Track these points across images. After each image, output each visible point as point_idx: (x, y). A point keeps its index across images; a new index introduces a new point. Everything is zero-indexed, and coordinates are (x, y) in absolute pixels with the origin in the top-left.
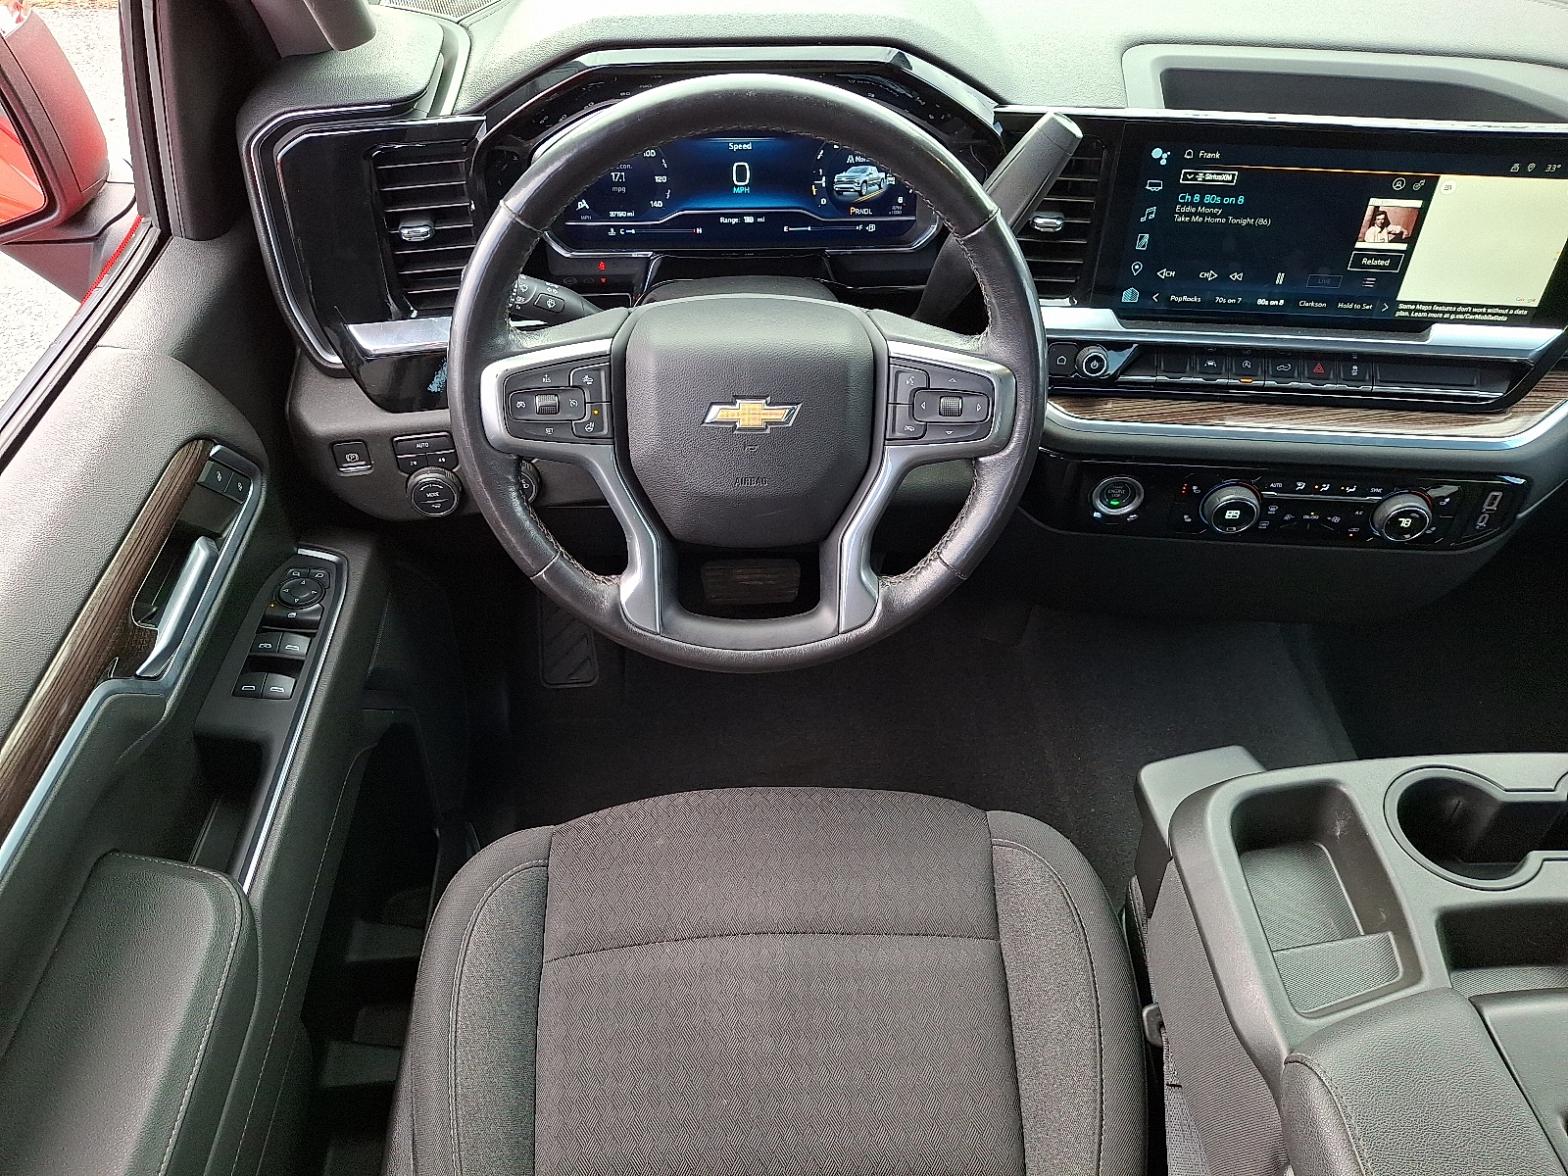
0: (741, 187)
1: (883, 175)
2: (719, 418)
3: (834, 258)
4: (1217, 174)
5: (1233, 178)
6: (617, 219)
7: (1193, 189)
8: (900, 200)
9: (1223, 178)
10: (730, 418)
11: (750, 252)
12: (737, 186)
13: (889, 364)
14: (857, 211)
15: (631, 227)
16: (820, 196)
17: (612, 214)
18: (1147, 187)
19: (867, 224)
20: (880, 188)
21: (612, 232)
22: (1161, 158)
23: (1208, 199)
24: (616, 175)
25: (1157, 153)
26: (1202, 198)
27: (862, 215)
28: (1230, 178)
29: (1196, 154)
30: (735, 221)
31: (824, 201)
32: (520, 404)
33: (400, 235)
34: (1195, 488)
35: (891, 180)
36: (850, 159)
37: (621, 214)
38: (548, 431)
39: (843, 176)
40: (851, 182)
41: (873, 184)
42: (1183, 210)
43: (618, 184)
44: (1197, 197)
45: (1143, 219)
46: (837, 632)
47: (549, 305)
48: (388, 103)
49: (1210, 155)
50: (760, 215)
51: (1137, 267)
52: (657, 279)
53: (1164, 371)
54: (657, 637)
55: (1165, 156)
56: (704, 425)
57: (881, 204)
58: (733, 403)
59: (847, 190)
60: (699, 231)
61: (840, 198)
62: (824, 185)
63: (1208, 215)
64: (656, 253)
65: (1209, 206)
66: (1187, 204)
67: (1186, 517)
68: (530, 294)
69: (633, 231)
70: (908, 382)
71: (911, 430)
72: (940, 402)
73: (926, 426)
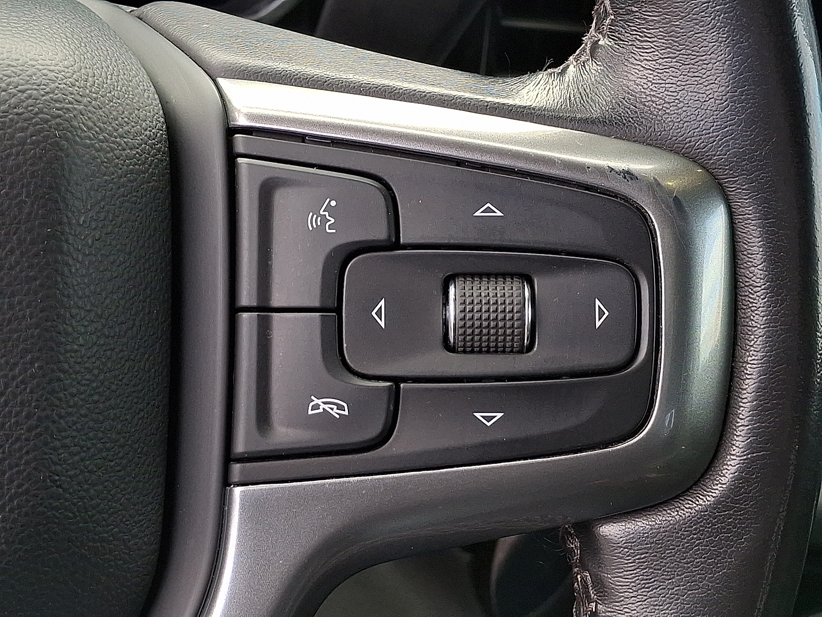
70: (312, 221)
71: (335, 412)
72: (446, 302)
73: (395, 396)
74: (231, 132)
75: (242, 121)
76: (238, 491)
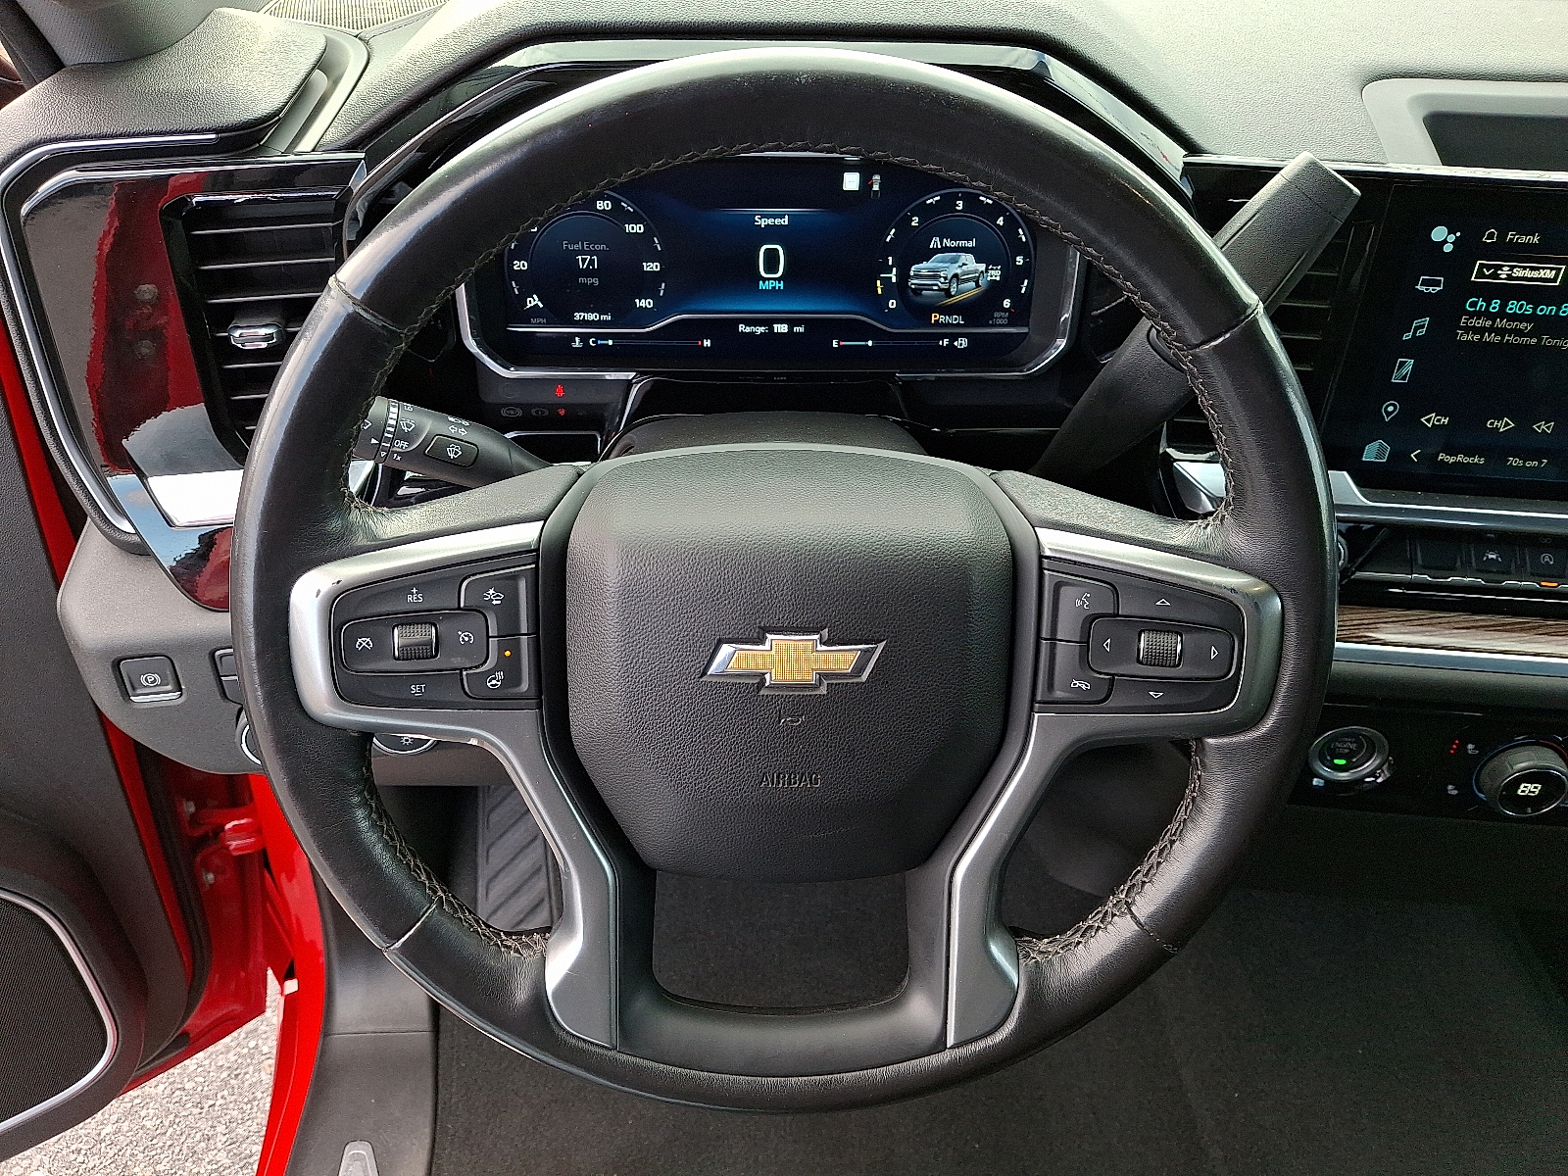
0: (770, 281)
1: (982, 267)
2: (733, 667)
3: (907, 385)
4: (1532, 269)
5: (1557, 275)
6: (585, 323)
7: (1489, 292)
8: (1007, 303)
9: (1542, 274)
10: (753, 666)
11: (782, 375)
12: (764, 280)
13: (1041, 569)
14: (942, 319)
15: (606, 336)
16: (887, 296)
17: (578, 316)
18: (1418, 287)
19: (954, 337)
20: (978, 285)
21: (577, 343)
22: (1445, 242)
23: (1513, 307)
24: (584, 260)
25: (1439, 233)
26: (1503, 306)
27: (948, 325)
28: (1551, 274)
29: (1502, 235)
30: (761, 330)
31: (892, 304)
32: (364, 642)
33: (228, 339)
34: (1470, 746)
35: (995, 274)
36: (935, 243)
37: (591, 317)
38: (414, 689)
39: (924, 267)
40: (936, 277)
41: (968, 280)
42: (1474, 322)
43: (588, 273)
44: (1496, 304)
45: (1407, 336)
46: (940, 1045)
47: (452, 455)
48: (216, 131)
49: (1524, 239)
50: (798, 322)
51: (1390, 409)
52: (639, 412)
53: (1424, 567)
54: (613, 1053)
55: (1452, 238)
56: (704, 679)
57: (977, 309)
58: (761, 641)
59: (929, 287)
60: (707, 343)
61: (918, 299)
62: (894, 280)
63: (1511, 332)
64: (642, 373)
65: (1514, 317)
66: (1478, 314)
67: (1450, 787)
68: (418, 435)
69: (610, 342)
70: (1079, 603)
71: (1084, 687)
72: (1139, 641)
73: (1112, 682)
74: (1041, 557)
75: (1048, 553)
76: (1036, 715)
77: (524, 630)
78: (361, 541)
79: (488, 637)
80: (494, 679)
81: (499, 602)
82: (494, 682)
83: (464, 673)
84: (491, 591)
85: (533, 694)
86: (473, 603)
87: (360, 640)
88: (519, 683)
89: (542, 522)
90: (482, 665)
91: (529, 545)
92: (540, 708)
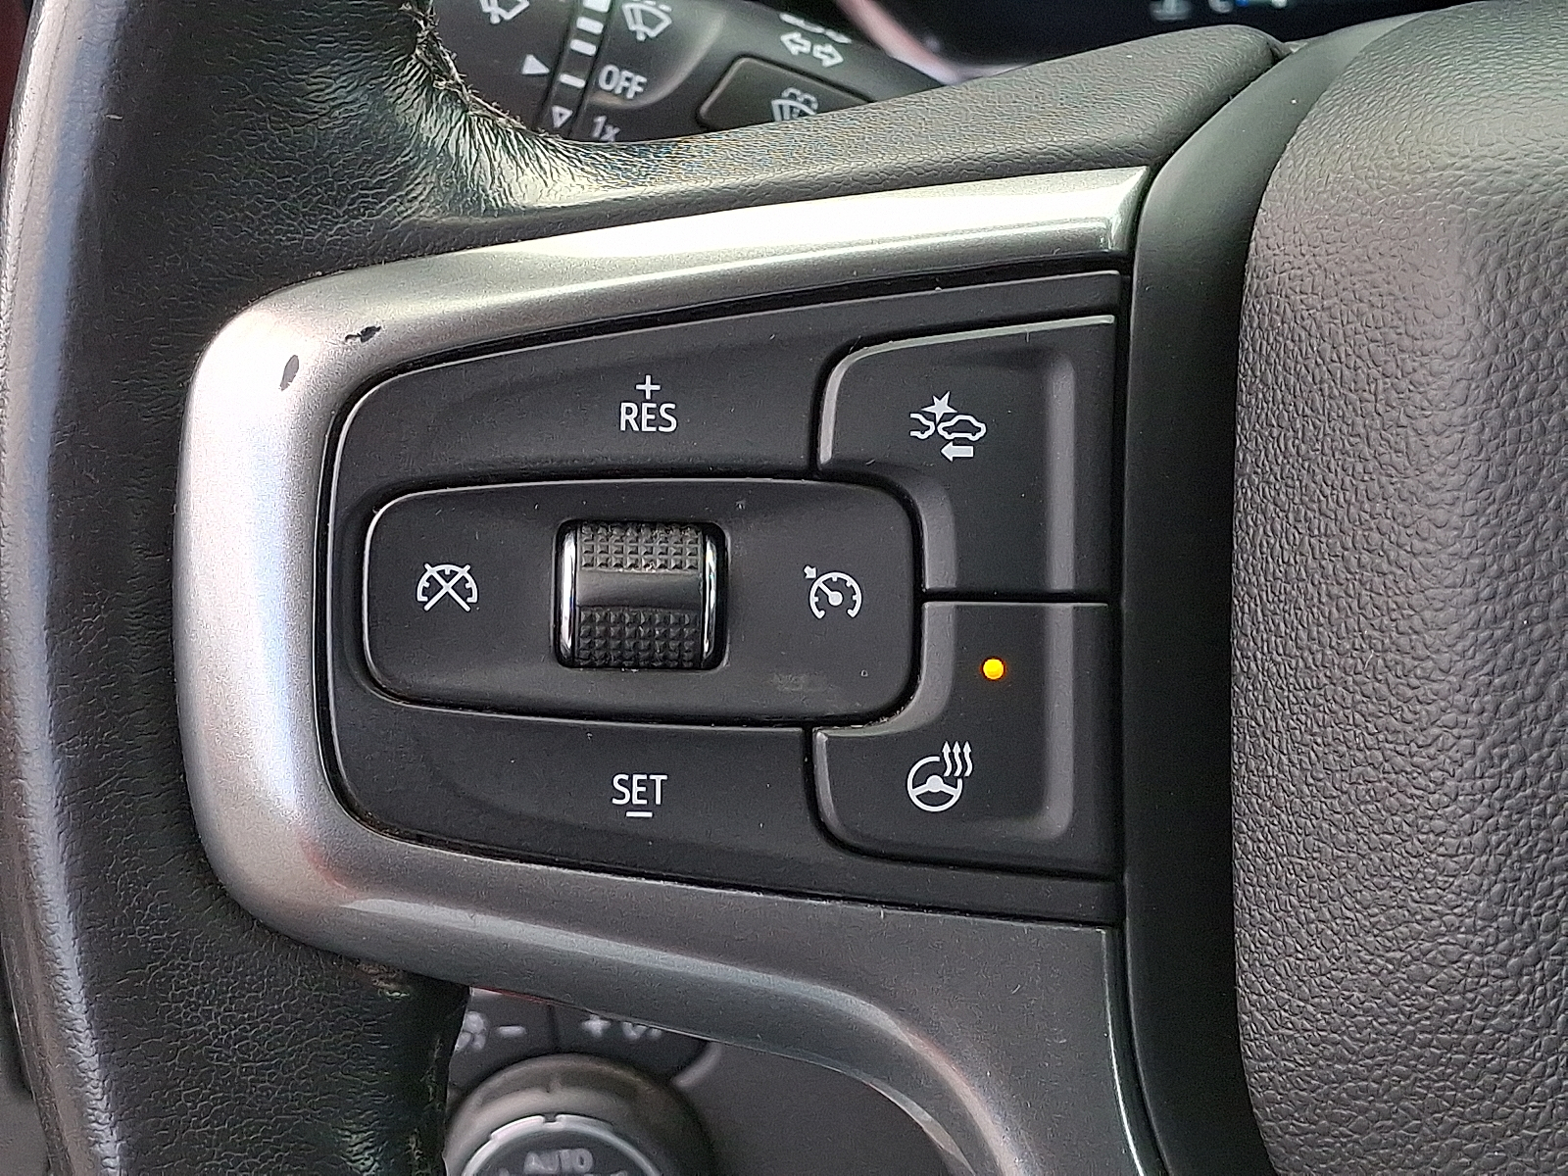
77: (1062, 574)
78: (423, 206)
79: (920, 596)
80: (937, 769)
81: (967, 452)
82: (935, 784)
83: (821, 736)
84: (940, 407)
85: (1089, 852)
86: (868, 449)
87: (431, 571)
88: (1031, 799)
89: (1139, 173)
90: (890, 710)
91: (1092, 238)
92: (1116, 925)
